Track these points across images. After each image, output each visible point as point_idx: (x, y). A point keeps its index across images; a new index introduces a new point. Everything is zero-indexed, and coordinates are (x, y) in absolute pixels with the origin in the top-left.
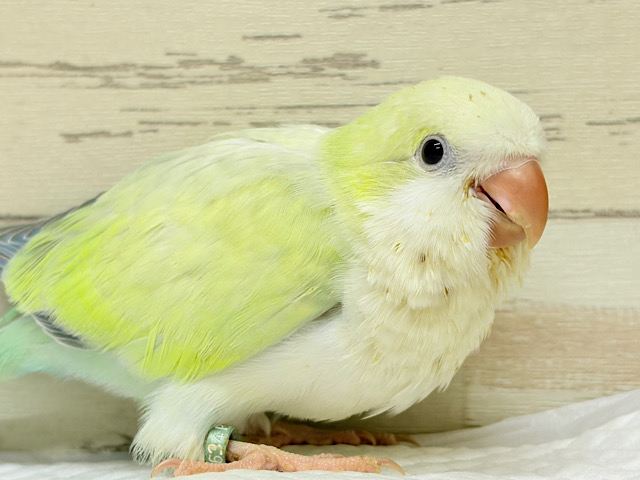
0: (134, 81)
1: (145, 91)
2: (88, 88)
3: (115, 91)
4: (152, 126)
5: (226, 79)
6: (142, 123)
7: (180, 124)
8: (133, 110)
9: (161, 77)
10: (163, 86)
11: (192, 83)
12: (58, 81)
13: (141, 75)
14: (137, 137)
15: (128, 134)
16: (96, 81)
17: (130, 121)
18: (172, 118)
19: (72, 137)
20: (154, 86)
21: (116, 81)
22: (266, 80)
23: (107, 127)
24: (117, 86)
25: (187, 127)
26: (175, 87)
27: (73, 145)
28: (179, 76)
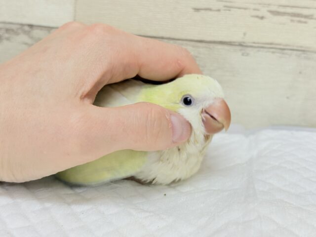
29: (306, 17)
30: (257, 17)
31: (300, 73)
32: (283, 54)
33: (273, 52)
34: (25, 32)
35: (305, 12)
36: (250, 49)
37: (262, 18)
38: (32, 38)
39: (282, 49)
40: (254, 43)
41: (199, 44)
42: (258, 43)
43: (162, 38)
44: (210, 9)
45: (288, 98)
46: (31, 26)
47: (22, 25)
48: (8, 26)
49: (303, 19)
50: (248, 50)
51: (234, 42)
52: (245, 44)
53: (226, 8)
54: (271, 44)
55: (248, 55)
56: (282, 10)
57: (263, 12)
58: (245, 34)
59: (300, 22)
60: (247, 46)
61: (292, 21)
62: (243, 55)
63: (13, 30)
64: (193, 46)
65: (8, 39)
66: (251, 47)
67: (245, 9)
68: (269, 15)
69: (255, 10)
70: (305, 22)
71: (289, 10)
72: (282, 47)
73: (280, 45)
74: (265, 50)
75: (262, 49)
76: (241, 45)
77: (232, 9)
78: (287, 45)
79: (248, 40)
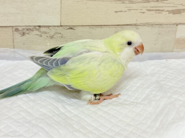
0: (128, 2)
1: (129, 4)
2: (119, 3)
3: (124, 4)
4: (130, 10)
5: (143, 2)
6: (128, 9)
7: (134, 10)
8: (127, 7)
9: (132, 2)
10: (132, 3)
11: (137, 3)
12: (114, 2)
13: (128, 1)
14: (127, 12)
15: (126, 11)
16: (121, 2)
17: (126, 9)
18: (133, 9)
19: (116, 12)
20: (131, 3)
21: (124, 2)
22: (149, 2)
23: (122, 10)
24: (124, 3)
25: (135, 10)
26: (134, 3)
27: (116, 13)
28: (135, 1)
29: (162, 11)
30: (142, 12)
31: (160, 34)
32: (153, 27)
33: (149, 27)
34: (37, 30)
35: (161, 9)
36: (139, 26)
37: (144, 13)
38: (40, 32)
39: (152, 25)
40: (141, 23)
41: (118, 26)
42: (143, 23)
43: (102, 26)
44: (122, 11)
45: (155, 44)
46: (39, 26)
47: (35, 26)
48: (28, 28)
49: (160, 12)
50: (138, 27)
51: (133, 24)
52: (137, 25)
53: (129, 10)
54: (148, 23)
55: (138, 29)
56: (152, 9)
57: (144, 10)
58: (137, 20)
59: (159, 13)
60: (138, 25)
61: (156, 13)
62: (136, 29)
63: (30, 29)
64: (115, 28)
65: (28, 34)
66: (140, 25)
67: (137, 10)
68: (146, 11)
69: (140, 10)
70: (161, 13)
71: (155, 9)
72: (152, 24)
73: (151, 23)
74: (146, 26)
75: (144, 26)
76: (135, 25)
77: (131, 10)
78: (154, 23)
79: (138, 23)
